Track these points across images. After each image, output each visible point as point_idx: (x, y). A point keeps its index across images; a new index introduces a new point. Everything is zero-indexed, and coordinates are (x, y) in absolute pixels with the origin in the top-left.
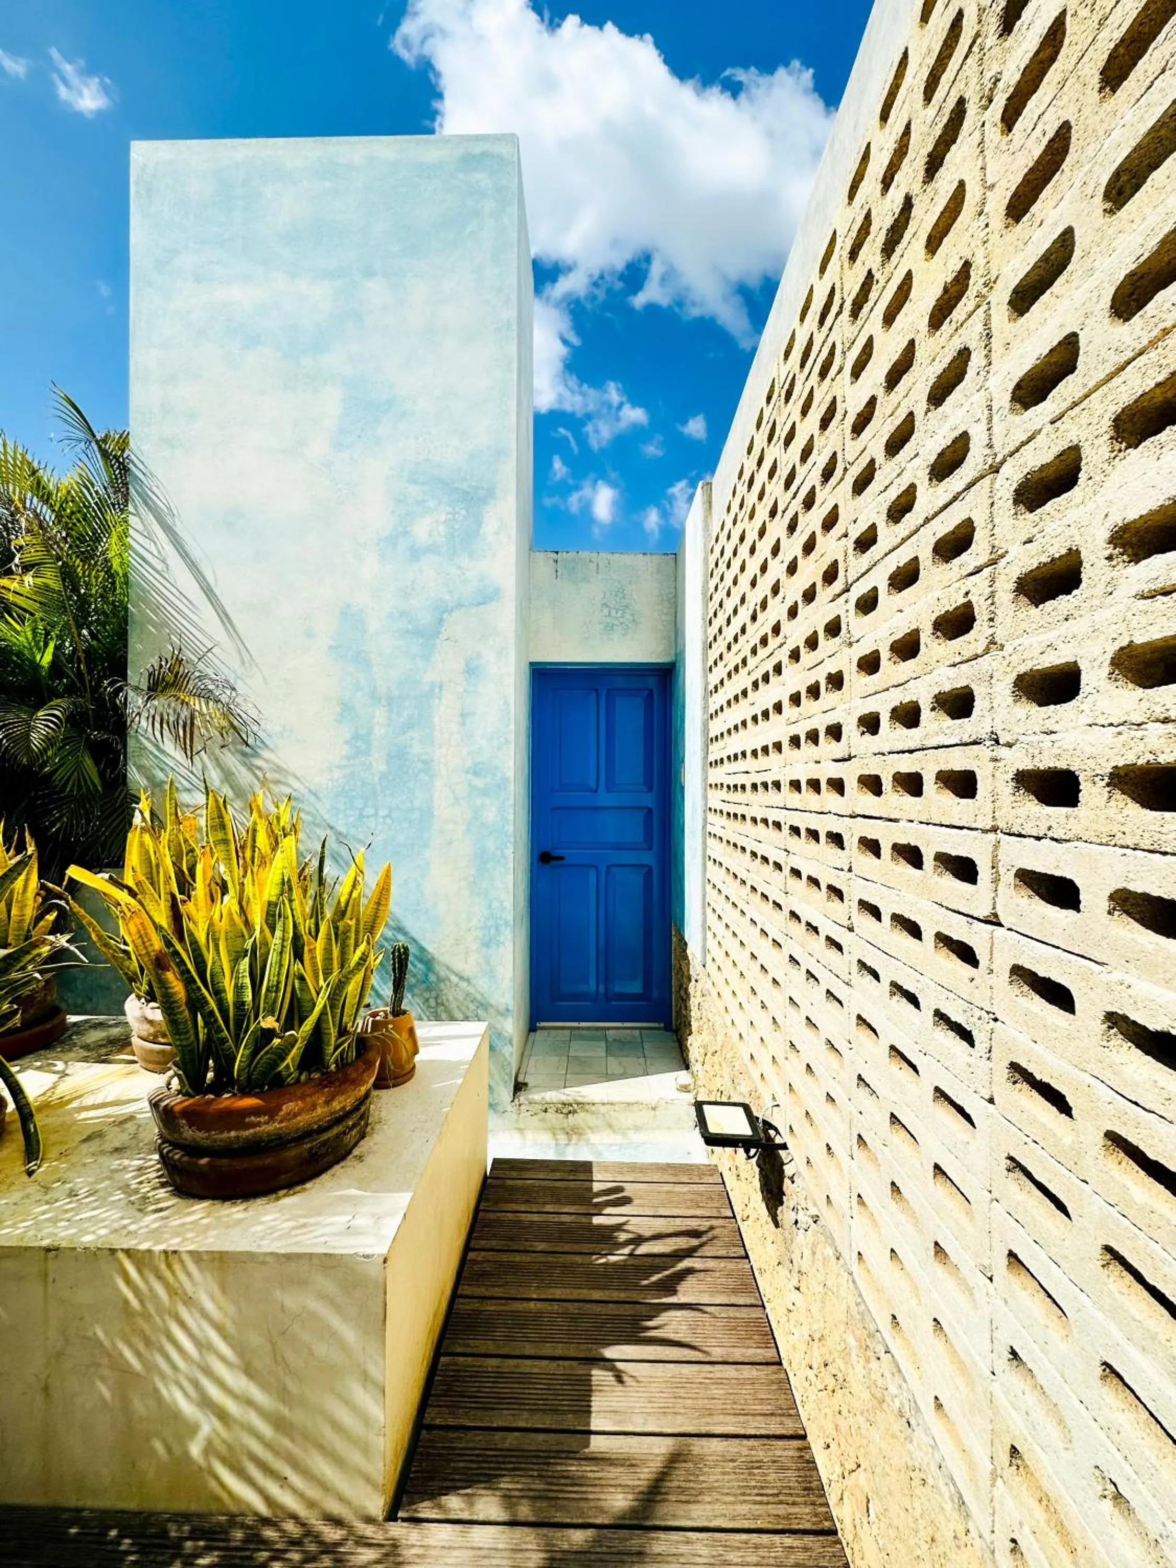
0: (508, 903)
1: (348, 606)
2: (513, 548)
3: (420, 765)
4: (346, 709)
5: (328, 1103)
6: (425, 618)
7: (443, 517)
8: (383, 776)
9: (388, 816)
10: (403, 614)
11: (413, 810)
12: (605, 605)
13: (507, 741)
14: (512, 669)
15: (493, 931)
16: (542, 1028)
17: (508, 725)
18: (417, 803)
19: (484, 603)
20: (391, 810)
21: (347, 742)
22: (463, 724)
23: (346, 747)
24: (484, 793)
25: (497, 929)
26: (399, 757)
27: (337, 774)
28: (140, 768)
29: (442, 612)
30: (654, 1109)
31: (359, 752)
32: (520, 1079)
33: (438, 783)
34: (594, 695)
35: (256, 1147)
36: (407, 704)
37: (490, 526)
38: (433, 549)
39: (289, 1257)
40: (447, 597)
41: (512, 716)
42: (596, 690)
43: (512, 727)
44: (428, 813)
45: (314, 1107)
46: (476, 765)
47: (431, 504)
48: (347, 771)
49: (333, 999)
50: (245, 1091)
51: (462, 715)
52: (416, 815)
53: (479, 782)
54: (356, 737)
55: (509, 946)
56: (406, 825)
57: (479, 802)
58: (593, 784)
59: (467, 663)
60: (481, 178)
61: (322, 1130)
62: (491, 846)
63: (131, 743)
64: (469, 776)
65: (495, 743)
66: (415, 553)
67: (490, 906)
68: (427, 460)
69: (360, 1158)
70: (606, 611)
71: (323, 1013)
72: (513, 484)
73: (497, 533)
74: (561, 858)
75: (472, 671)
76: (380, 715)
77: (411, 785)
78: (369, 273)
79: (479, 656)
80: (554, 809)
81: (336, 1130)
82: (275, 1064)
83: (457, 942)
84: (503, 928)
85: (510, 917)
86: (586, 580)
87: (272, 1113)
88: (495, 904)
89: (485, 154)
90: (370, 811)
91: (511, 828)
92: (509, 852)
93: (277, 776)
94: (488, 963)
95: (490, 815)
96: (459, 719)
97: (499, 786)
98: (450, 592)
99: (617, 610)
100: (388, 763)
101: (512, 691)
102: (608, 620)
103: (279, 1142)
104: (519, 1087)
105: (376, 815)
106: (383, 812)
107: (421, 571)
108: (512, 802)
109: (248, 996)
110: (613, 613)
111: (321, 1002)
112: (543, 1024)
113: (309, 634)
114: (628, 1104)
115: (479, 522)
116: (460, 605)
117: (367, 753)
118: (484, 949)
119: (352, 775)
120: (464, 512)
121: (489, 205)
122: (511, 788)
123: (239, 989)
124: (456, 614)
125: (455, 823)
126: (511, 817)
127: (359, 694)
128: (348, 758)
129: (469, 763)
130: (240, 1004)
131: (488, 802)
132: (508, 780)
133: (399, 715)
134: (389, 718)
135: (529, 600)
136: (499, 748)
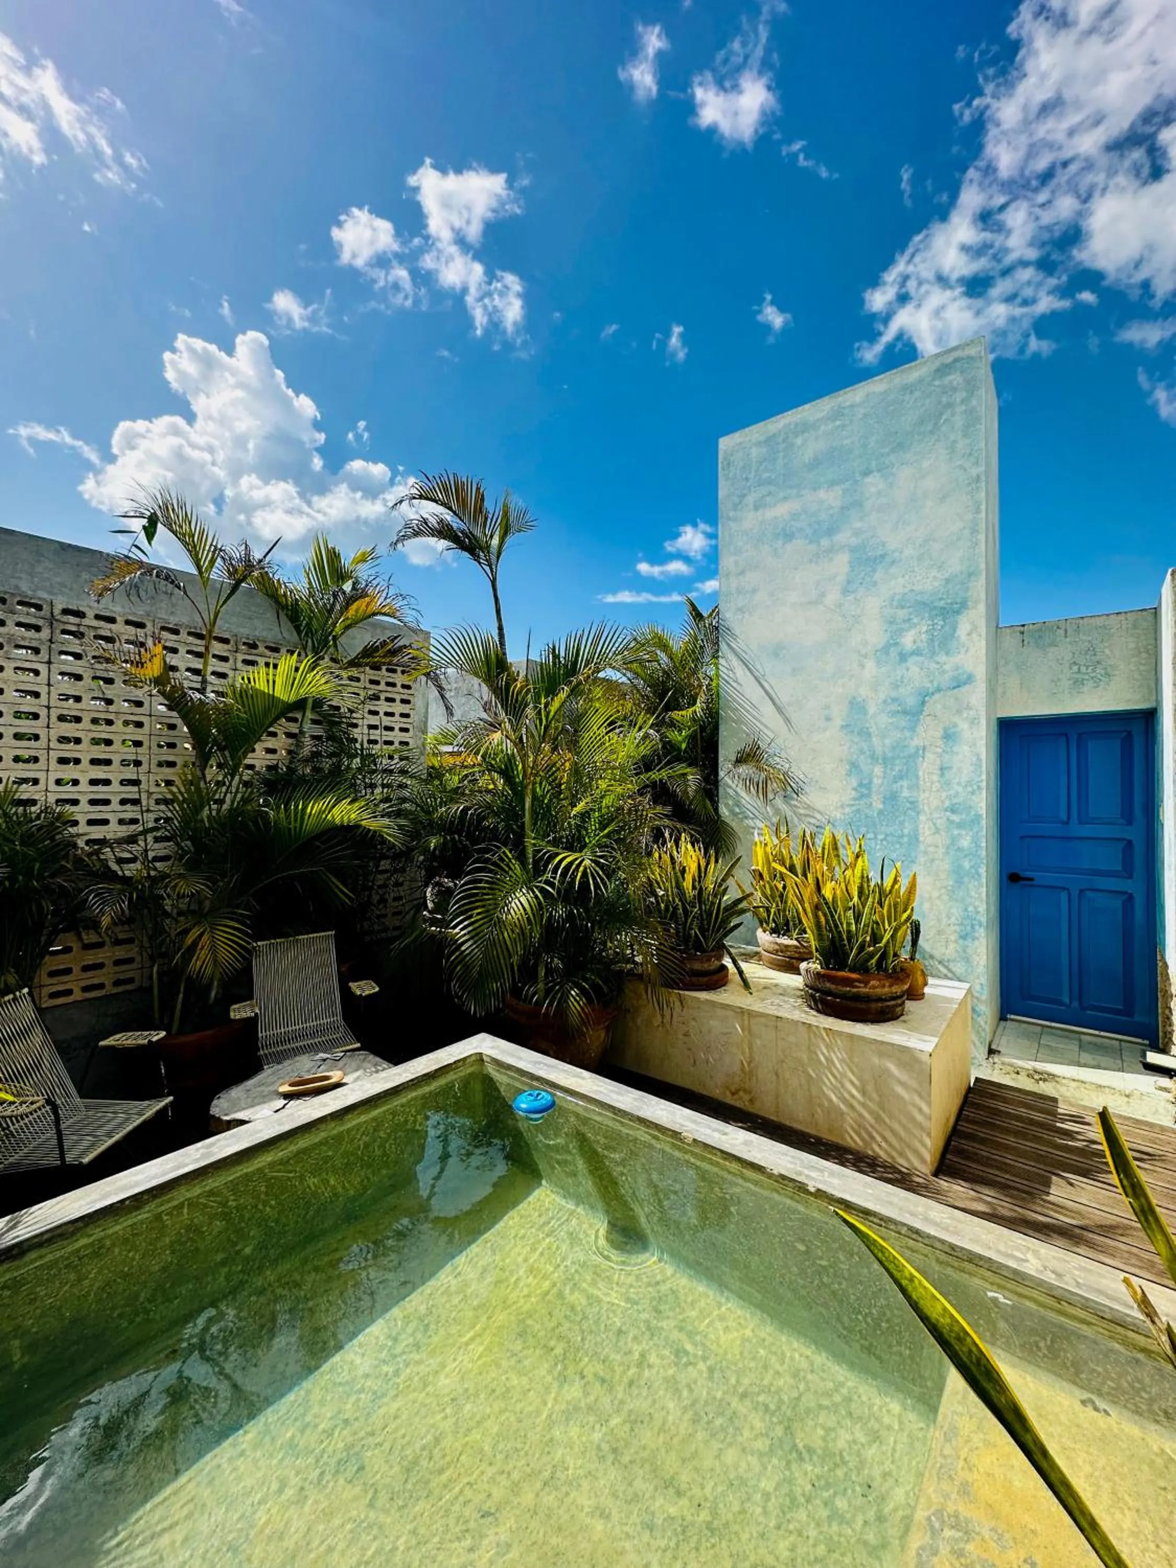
0: (982, 908)
1: (854, 698)
2: (983, 643)
3: (908, 805)
4: (854, 765)
5: (890, 986)
6: (912, 702)
7: (925, 629)
8: (881, 812)
9: (885, 839)
10: (894, 700)
11: (902, 836)
12: (1075, 663)
13: (979, 788)
14: (984, 734)
15: (969, 928)
16: (1012, 1020)
17: (980, 775)
18: (906, 831)
19: (958, 686)
20: (887, 835)
21: (855, 789)
22: (942, 775)
23: (854, 793)
24: (960, 826)
25: (972, 927)
26: (892, 798)
27: (847, 810)
28: (727, 805)
29: (924, 697)
30: (1128, 1096)
31: (862, 796)
32: (993, 1047)
33: (922, 818)
34: (1064, 739)
35: (857, 998)
36: (897, 762)
37: (963, 628)
38: (917, 652)
39: (883, 1043)
40: (929, 685)
41: (984, 768)
42: (1066, 735)
43: (984, 777)
44: (914, 839)
45: (884, 986)
46: (953, 805)
47: (915, 621)
48: (854, 808)
49: (893, 937)
50: (852, 970)
51: (941, 769)
52: (906, 839)
53: (955, 818)
54: (861, 785)
55: (983, 941)
56: (898, 846)
57: (956, 832)
58: (1063, 816)
59: (945, 730)
60: (955, 378)
61: (886, 1000)
62: (967, 865)
63: (721, 789)
64: (948, 814)
65: (969, 789)
66: (903, 657)
67: (966, 910)
68: (912, 590)
69: (905, 1021)
70: (1075, 668)
71: (888, 942)
72: (983, 596)
73: (969, 634)
74: (1031, 879)
75: (949, 736)
76: (878, 770)
77: (902, 818)
78: (867, 473)
79: (955, 725)
80: (1022, 838)
81: (893, 1003)
82: (868, 960)
83: (939, 933)
84: (977, 927)
85: (984, 920)
86: (1053, 644)
87: (866, 984)
88: (970, 909)
89: (956, 360)
90: (870, 836)
91: (984, 853)
92: (983, 870)
93: (807, 812)
94: (964, 951)
95: (965, 843)
96: (939, 772)
97: (973, 821)
98: (931, 682)
99: (1087, 667)
100: (884, 803)
101: (984, 750)
102: (1077, 676)
103: (867, 999)
104: (991, 1052)
105: (875, 838)
106: (881, 837)
107: (908, 669)
108: (984, 833)
109: (853, 927)
110: (1083, 669)
111: (887, 937)
112: (1013, 1017)
113: (828, 719)
114: (1100, 1086)
115: (954, 629)
116: (939, 690)
117: (869, 796)
118: (961, 941)
119: (858, 811)
120: (941, 623)
121: (959, 396)
122: (984, 822)
123: (849, 924)
124: (937, 696)
125: (937, 846)
126: (984, 844)
127: (862, 757)
128: (855, 799)
129: (947, 803)
130: (849, 932)
131: (964, 832)
132: (980, 816)
133: (892, 769)
134: (885, 772)
135: (997, 668)
136: (973, 793)
